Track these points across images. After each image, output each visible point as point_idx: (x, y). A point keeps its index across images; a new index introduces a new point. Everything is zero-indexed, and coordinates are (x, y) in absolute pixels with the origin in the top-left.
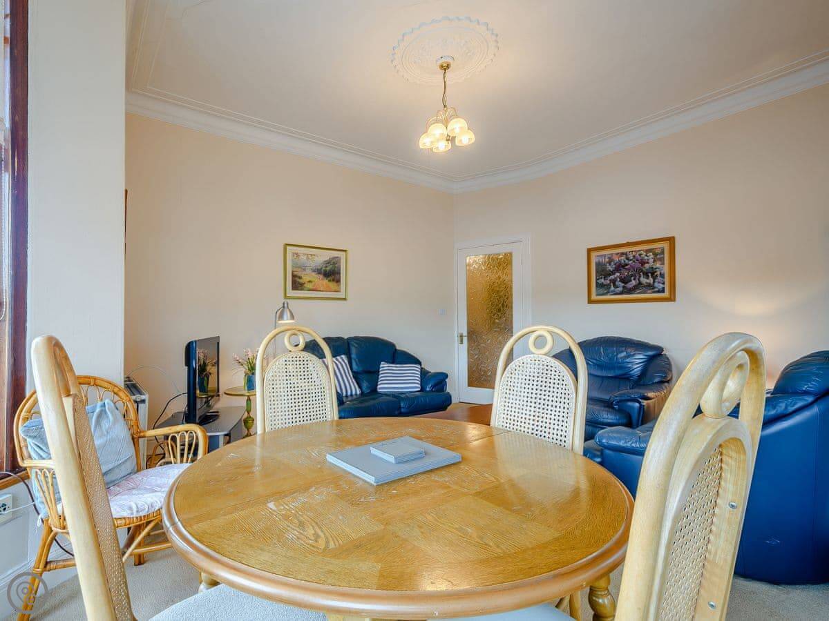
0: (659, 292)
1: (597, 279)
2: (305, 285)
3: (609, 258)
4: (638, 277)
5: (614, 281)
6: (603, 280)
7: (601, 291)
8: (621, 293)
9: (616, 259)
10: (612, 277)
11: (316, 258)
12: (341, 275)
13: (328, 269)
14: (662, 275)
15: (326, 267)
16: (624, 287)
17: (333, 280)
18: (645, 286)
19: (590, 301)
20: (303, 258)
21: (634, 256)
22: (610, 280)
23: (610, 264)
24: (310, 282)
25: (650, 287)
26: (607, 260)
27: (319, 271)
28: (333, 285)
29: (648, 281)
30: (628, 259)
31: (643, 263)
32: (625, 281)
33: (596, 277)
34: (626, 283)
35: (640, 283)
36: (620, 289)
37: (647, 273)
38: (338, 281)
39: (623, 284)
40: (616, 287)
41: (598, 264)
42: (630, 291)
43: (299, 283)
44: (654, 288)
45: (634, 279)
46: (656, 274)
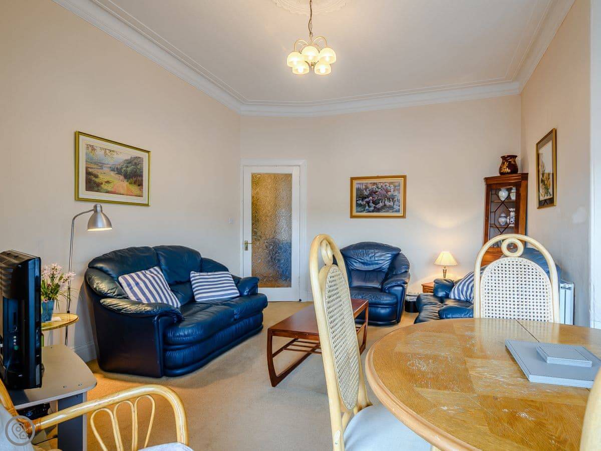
0: (396, 211)
1: (357, 201)
2: (103, 186)
3: (366, 186)
4: (383, 201)
5: (368, 203)
6: (361, 202)
7: (359, 209)
8: (373, 211)
9: (370, 187)
10: (367, 200)
11: (115, 156)
12: (144, 179)
13: (129, 169)
14: (399, 201)
15: (127, 167)
16: (374, 207)
17: (135, 183)
18: (388, 207)
19: (352, 217)
20: (100, 153)
21: (382, 186)
22: (366, 202)
23: (366, 191)
24: (108, 182)
25: (391, 208)
26: (364, 187)
27: (119, 171)
28: (134, 189)
29: (390, 204)
30: (377, 187)
31: (387, 191)
32: (375, 203)
33: (357, 198)
34: (376, 205)
35: (385, 205)
36: (372, 209)
37: (389, 198)
38: (140, 184)
39: (374, 205)
40: (369, 207)
41: (358, 190)
42: (378, 210)
43: (95, 183)
44: (394, 208)
45: (382, 202)
46: (395, 199)
